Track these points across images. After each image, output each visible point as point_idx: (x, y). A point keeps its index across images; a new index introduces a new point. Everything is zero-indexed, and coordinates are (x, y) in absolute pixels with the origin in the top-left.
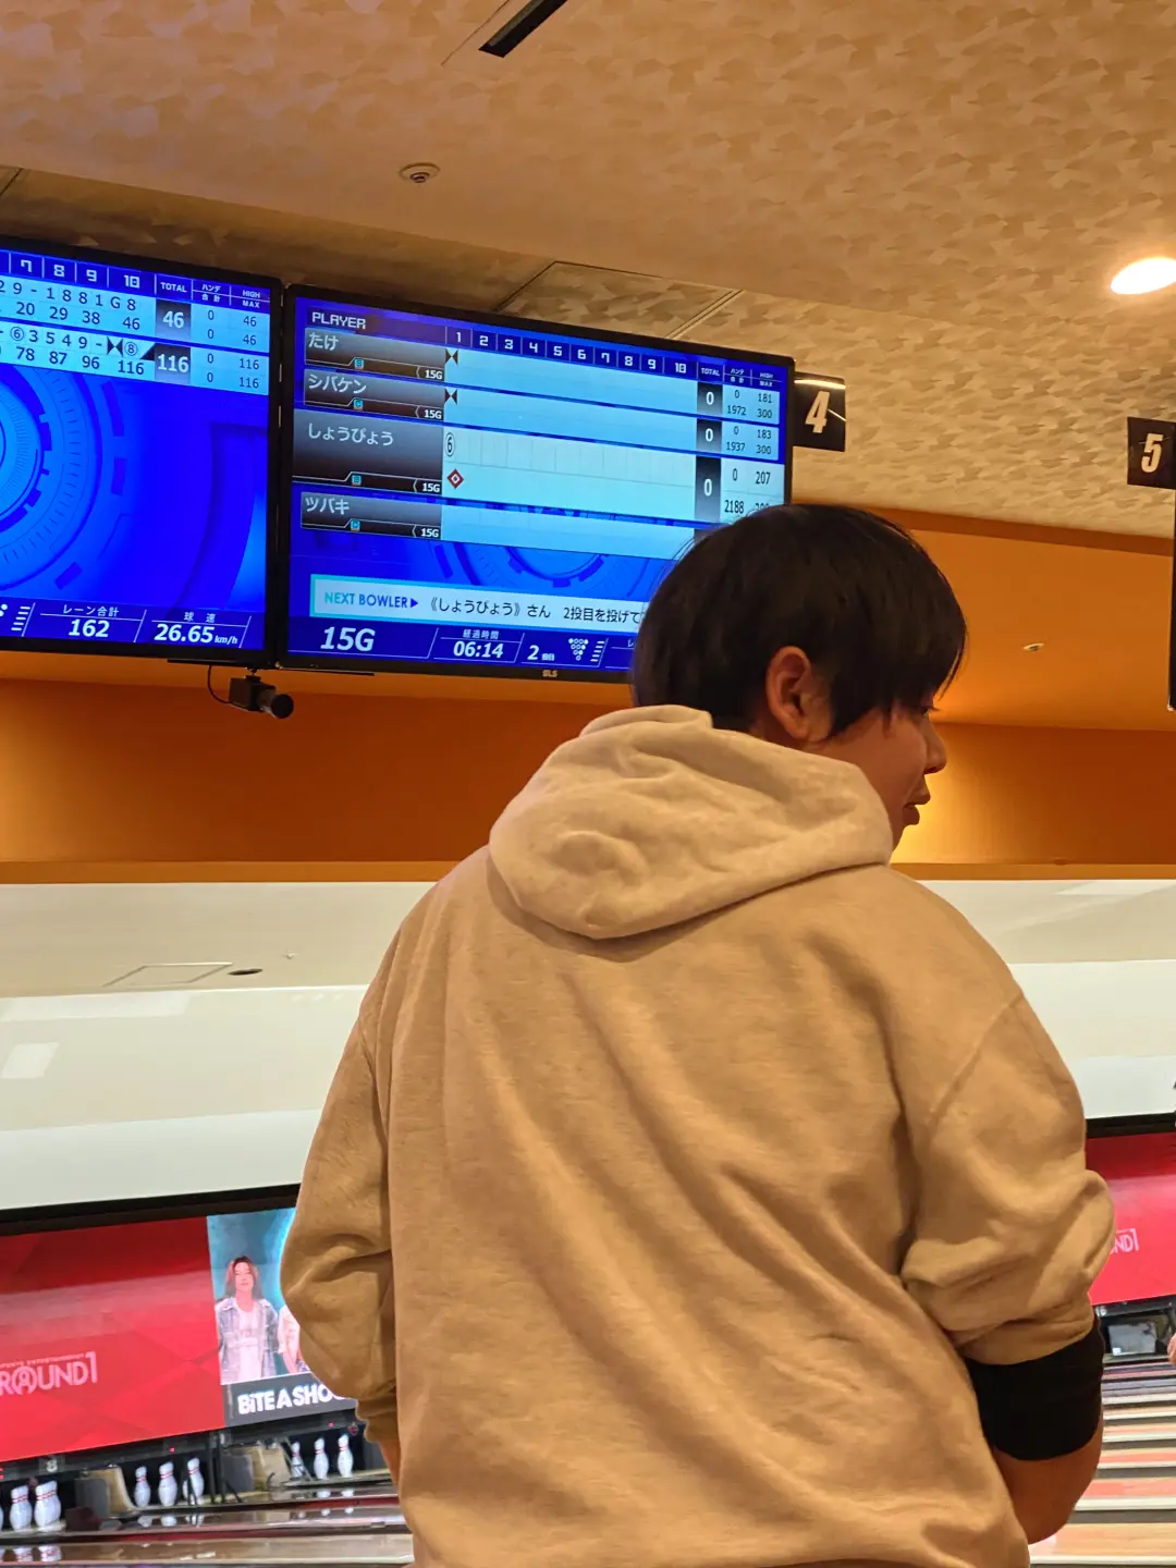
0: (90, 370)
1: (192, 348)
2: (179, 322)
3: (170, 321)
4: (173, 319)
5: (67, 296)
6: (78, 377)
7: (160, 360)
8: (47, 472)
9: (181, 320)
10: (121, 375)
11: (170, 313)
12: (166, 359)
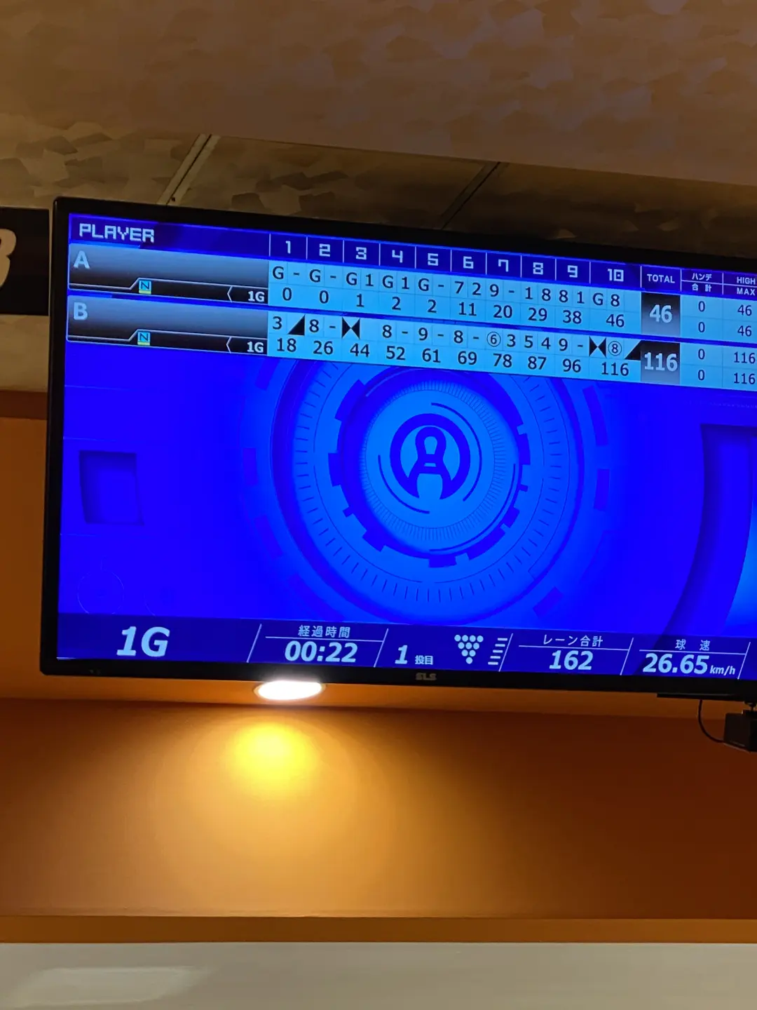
0: (572, 374)
1: (682, 344)
2: (667, 317)
3: (657, 316)
4: (661, 313)
5: (546, 294)
6: (557, 383)
7: (646, 359)
8: (525, 488)
9: (670, 314)
10: (605, 378)
11: (657, 307)
12: (653, 357)
